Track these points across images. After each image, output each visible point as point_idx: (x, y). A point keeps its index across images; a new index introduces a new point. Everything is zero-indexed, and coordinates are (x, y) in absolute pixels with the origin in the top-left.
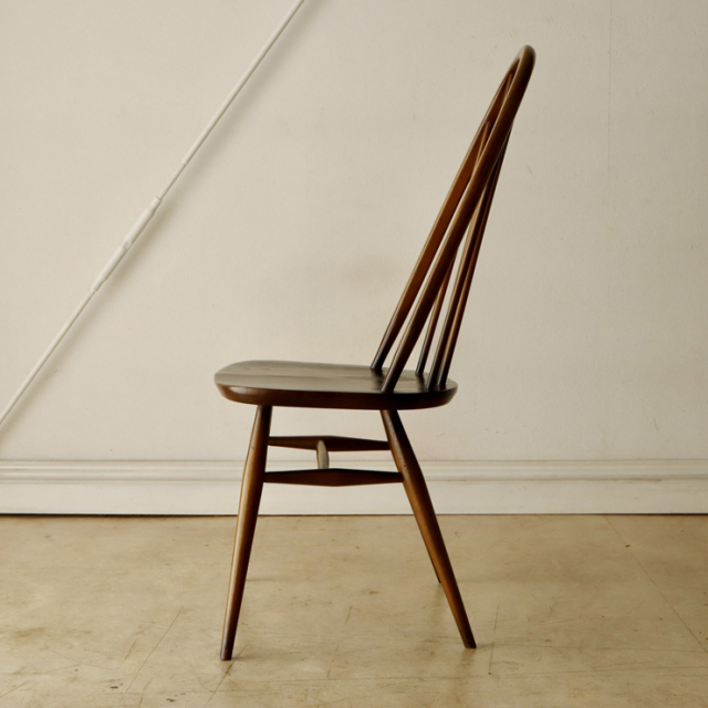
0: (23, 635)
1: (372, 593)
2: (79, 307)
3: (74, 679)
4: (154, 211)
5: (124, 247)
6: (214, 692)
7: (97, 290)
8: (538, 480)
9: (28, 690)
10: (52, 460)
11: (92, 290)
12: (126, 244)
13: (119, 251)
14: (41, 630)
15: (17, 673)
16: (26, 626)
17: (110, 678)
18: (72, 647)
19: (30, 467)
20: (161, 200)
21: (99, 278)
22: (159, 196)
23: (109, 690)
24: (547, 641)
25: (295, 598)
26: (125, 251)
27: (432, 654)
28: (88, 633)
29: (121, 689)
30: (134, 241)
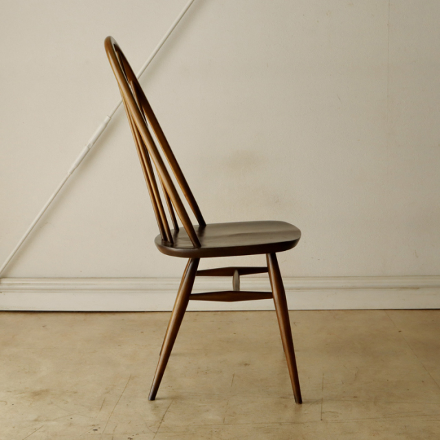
0: (37, 394)
1: (246, 364)
2: (61, 184)
3: (71, 424)
4: (106, 124)
5: (88, 147)
6: (156, 433)
7: (72, 173)
8: (344, 289)
9: (44, 431)
10: (45, 278)
11: (69, 174)
12: (89, 145)
13: (85, 149)
14: (47, 391)
15: (36, 420)
16: (38, 388)
17: (92, 423)
18: (67, 402)
19: (31, 282)
20: (111, 117)
21: (73, 166)
22: (110, 115)
23: (92, 432)
24: (355, 397)
25: (199, 368)
26: (89, 149)
27: (286, 406)
28: (75, 393)
29: (100, 431)
30: (94, 143)
